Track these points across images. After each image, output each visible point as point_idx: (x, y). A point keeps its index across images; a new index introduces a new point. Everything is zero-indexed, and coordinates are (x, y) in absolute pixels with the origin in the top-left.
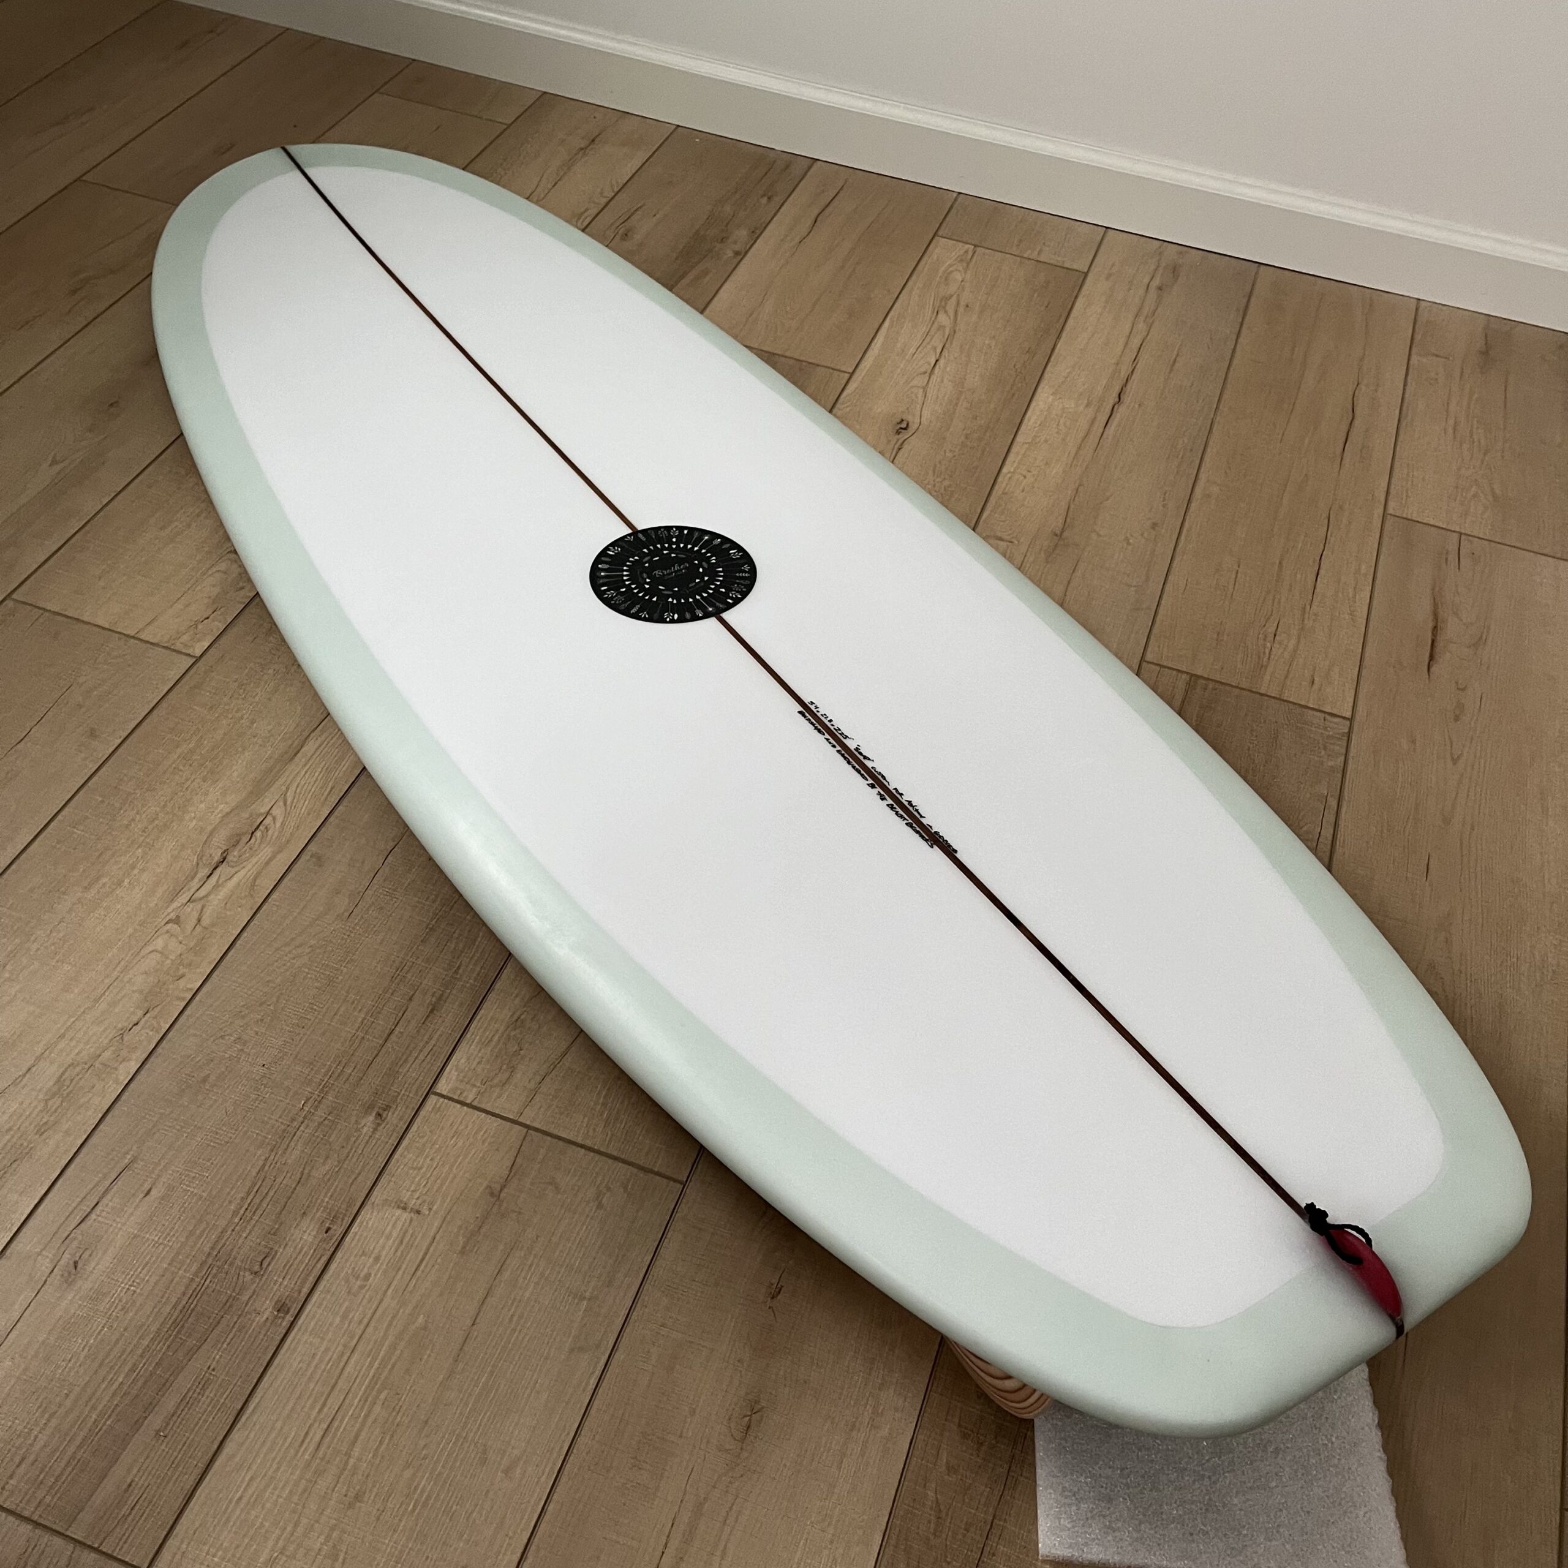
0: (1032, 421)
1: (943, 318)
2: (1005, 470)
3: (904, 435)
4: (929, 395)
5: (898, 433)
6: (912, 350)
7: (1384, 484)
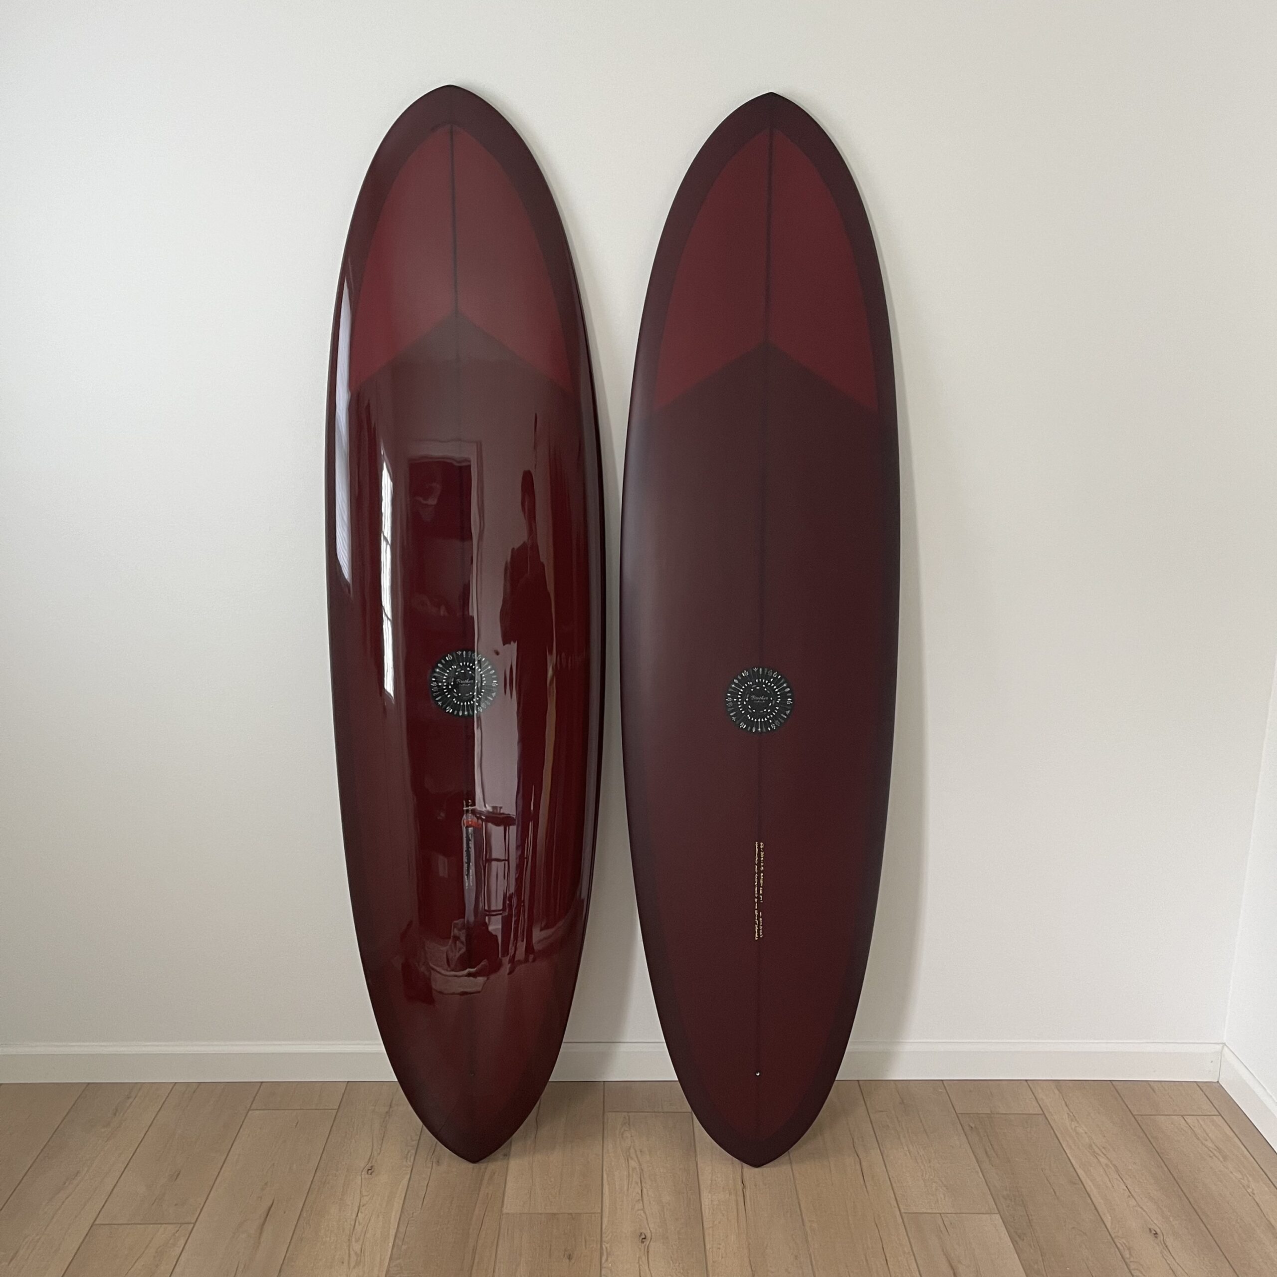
0: (707, 1212)
1: (633, 1164)
2: (708, 1247)
3: (647, 1242)
4: (647, 1212)
5: (643, 1242)
6: (626, 1188)
7: (893, 1196)
